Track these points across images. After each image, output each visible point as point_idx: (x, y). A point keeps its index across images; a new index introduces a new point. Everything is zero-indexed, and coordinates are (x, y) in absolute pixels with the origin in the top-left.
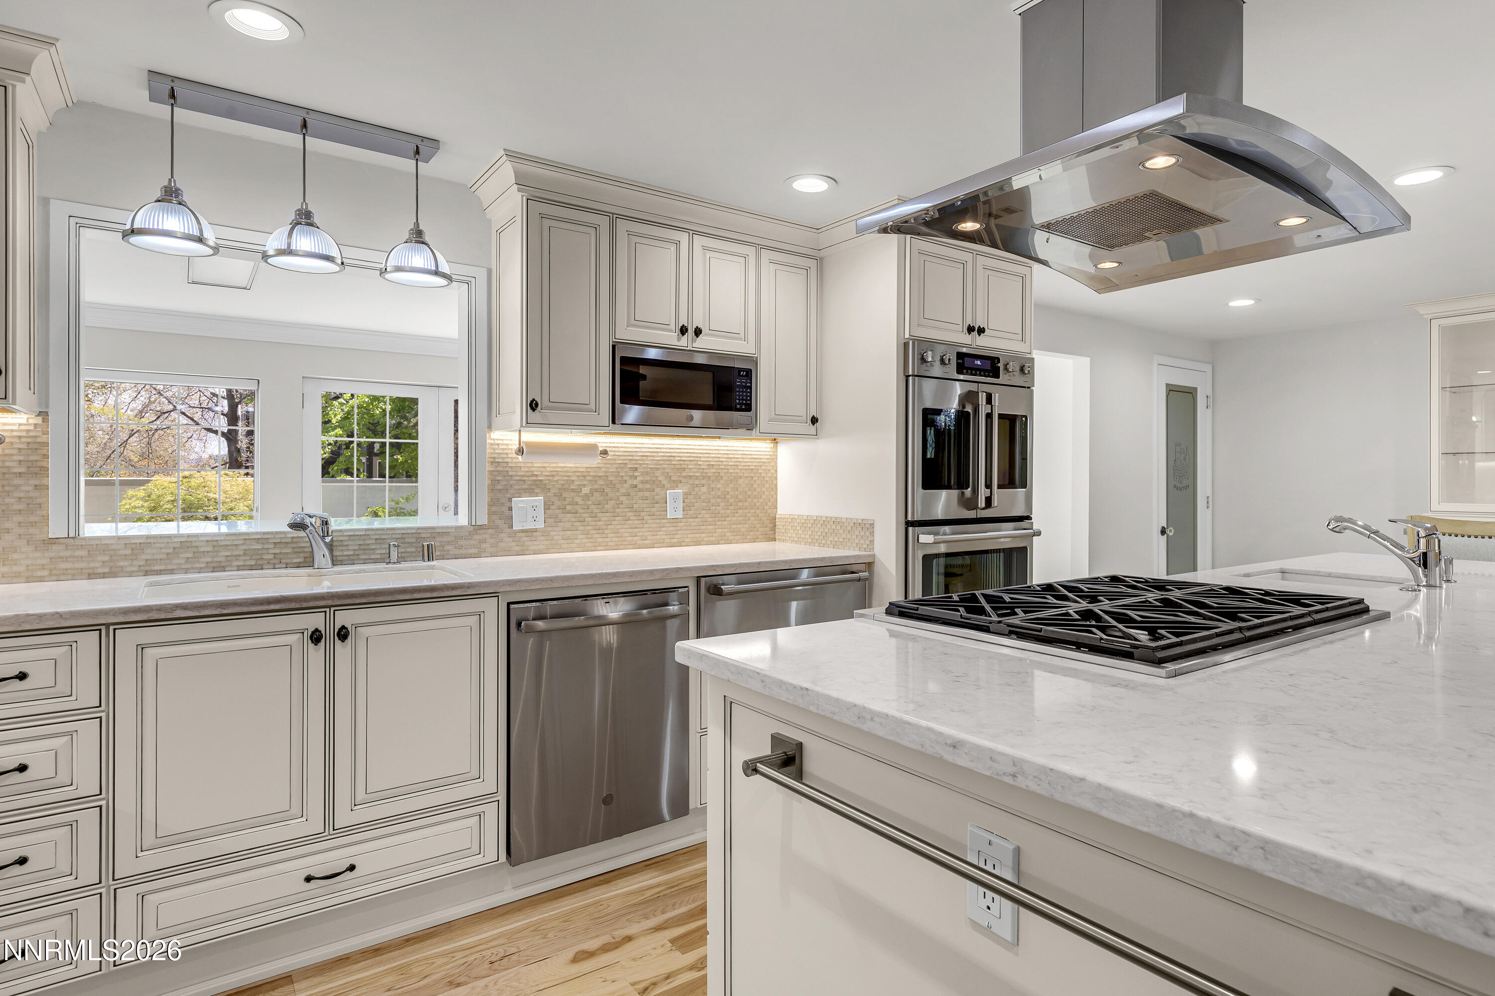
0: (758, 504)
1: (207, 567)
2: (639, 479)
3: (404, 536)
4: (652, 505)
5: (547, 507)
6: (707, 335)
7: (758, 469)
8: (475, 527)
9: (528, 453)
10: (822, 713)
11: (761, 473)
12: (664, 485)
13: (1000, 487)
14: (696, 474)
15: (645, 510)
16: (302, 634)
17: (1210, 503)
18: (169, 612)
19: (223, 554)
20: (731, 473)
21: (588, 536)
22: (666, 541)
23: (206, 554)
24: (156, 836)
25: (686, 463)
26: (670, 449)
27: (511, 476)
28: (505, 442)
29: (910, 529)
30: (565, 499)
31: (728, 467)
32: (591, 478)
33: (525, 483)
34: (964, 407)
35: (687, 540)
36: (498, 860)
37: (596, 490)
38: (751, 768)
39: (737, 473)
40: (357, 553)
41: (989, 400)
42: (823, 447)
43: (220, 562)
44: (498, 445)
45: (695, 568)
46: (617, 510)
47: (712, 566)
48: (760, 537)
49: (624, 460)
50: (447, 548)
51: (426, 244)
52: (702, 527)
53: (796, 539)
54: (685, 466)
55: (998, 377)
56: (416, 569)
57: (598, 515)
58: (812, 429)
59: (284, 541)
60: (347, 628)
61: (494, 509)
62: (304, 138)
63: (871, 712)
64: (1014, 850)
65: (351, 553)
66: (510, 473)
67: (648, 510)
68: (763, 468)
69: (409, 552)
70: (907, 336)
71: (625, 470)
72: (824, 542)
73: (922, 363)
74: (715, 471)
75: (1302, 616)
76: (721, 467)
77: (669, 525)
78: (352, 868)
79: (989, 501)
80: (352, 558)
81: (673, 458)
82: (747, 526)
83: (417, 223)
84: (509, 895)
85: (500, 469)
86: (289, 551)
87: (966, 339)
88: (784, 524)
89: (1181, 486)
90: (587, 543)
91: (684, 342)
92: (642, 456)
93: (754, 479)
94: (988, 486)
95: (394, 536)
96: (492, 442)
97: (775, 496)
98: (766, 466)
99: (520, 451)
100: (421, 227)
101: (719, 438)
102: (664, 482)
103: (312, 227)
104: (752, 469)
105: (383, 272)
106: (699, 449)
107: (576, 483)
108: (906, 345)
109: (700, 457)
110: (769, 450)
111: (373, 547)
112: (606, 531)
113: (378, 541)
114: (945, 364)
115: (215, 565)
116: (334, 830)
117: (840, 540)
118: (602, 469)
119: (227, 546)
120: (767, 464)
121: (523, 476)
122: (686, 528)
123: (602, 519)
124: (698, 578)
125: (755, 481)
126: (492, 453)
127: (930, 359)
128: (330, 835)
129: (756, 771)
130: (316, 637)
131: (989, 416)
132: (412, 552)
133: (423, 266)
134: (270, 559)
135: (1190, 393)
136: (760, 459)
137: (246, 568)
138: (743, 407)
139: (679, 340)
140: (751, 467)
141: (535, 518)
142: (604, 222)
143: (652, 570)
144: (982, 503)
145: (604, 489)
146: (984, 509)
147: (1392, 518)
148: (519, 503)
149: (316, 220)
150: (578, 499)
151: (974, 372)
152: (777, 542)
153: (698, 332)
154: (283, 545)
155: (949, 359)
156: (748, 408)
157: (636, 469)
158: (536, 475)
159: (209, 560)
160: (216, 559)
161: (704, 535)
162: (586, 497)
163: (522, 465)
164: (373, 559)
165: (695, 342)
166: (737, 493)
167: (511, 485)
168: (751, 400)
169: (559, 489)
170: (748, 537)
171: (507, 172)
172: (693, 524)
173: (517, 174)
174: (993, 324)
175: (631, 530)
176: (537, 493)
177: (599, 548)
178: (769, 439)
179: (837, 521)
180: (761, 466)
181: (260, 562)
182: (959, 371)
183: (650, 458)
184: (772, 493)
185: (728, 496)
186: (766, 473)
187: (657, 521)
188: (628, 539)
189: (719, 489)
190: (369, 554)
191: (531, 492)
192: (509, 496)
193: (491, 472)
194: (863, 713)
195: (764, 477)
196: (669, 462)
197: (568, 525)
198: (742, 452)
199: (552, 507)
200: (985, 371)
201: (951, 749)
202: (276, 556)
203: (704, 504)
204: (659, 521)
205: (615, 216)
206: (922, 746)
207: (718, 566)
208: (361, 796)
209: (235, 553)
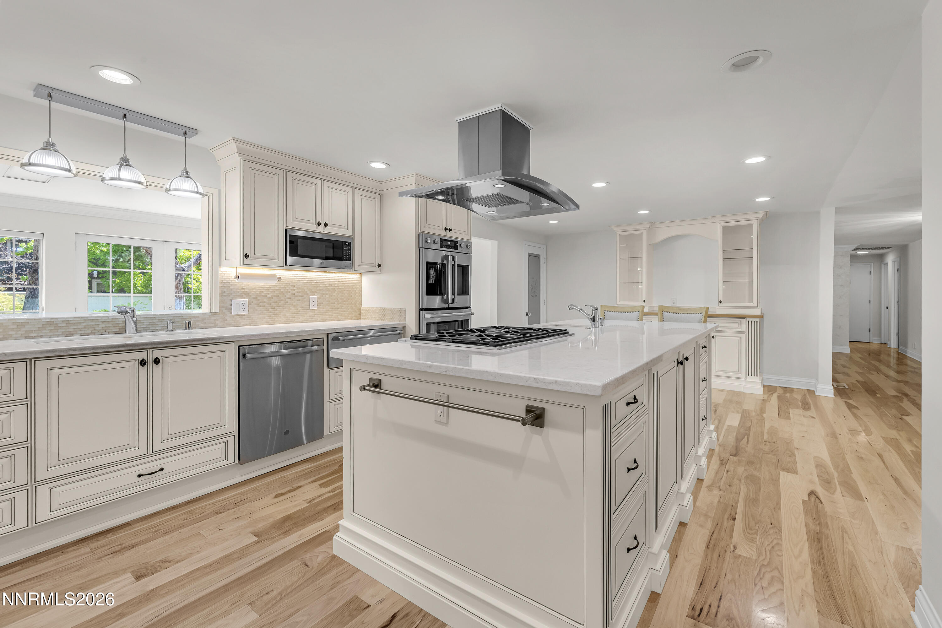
0: (353, 303)
1: (62, 334)
2: (296, 291)
3: (174, 318)
4: (302, 303)
5: (250, 304)
6: (330, 226)
7: (353, 287)
8: (213, 314)
9: (241, 278)
10: (388, 365)
11: (354, 289)
12: (308, 294)
13: (457, 295)
14: (324, 289)
15: (299, 305)
16: (135, 362)
17: (545, 303)
18: (65, 352)
19: (72, 327)
20: (340, 289)
21: (270, 317)
22: (309, 320)
23: (62, 327)
24: (58, 460)
25: (319, 284)
26: (311, 277)
27: (231, 289)
28: (228, 273)
29: (421, 312)
30: (259, 300)
31: (339, 286)
32: (272, 290)
33: (238, 292)
34: (443, 261)
35: (319, 319)
36: (234, 462)
37: (275, 296)
38: (363, 388)
39: (343, 289)
40: (148, 326)
41: (453, 259)
42: (383, 277)
43: (70, 331)
44: (224, 274)
45: (327, 330)
46: (285, 305)
47: (335, 328)
48: (354, 317)
49: (289, 282)
50: (197, 323)
51: (191, 178)
52: (326, 313)
53: (371, 318)
54: (318, 285)
55: (457, 249)
56: (183, 333)
57: (276, 308)
58: (378, 269)
59: (107, 320)
60: (159, 358)
61: (222, 305)
62: (125, 123)
63: (405, 361)
64: (447, 396)
65: (145, 326)
66: (231, 288)
67: (300, 305)
68: (355, 286)
69: (177, 326)
70: (419, 231)
71: (289, 287)
72: (383, 319)
73: (426, 243)
74: (332, 287)
75: (545, 334)
76: (336, 286)
77: (310, 312)
78: (162, 469)
79: (453, 300)
80: (145, 329)
81: (312, 281)
82: (347, 312)
83: (185, 168)
84: (239, 479)
85: (226, 286)
86: (110, 325)
87: (444, 233)
88: (365, 311)
89: (534, 295)
90: (270, 321)
91: (319, 229)
92: (297, 280)
93: (351, 291)
94: (453, 294)
95: (169, 318)
96: (221, 272)
97: (361, 299)
98: (357, 286)
99: (237, 277)
100: (188, 170)
101: (335, 272)
102: (308, 292)
103: (130, 167)
104: (350, 287)
105: (167, 191)
106: (325, 277)
107: (264, 293)
108: (419, 235)
109: (325, 281)
110: (358, 278)
111: (157, 323)
112: (280, 315)
113: (160, 321)
114: (435, 243)
115: (67, 333)
116: (152, 452)
117: (391, 318)
118: (278, 286)
119: (74, 323)
120: (357, 285)
121: (237, 289)
122: (318, 314)
123: (278, 309)
124: (328, 334)
125: (351, 292)
126: (221, 278)
127: (429, 241)
128: (150, 455)
129: (365, 389)
130: (143, 363)
131: (453, 265)
132: (179, 326)
133: (188, 189)
134: (99, 330)
135: (538, 257)
136: (354, 282)
137: (86, 334)
138: (347, 259)
139: (317, 228)
140: (350, 286)
141: (244, 309)
142: (281, 173)
143: (307, 330)
144: (450, 301)
145: (278, 296)
146: (451, 303)
147: (586, 304)
148: (235, 302)
149: (131, 163)
150: (265, 300)
151: (447, 247)
152: (362, 320)
153: (326, 225)
154: (107, 323)
155: (437, 241)
156: (349, 259)
157: (294, 286)
158: (244, 289)
159: (64, 330)
160: (68, 330)
161: (328, 317)
162: (270, 299)
163: (237, 284)
164: (158, 329)
165: (324, 229)
166: (343, 298)
167: (231, 293)
168: (350, 256)
169: (256, 295)
170: (348, 318)
171: (233, 146)
172: (322, 312)
173: (238, 149)
174: (454, 228)
175: (292, 315)
176: (245, 297)
177: (276, 323)
178: (358, 274)
179: (389, 309)
180: (354, 285)
181: (93, 331)
182: (441, 247)
183: (301, 281)
184: (360, 298)
185: (339, 299)
186: (357, 289)
187: (304, 310)
188: (290, 319)
189: (334, 296)
190: (155, 327)
191: (241, 296)
192: (230, 299)
193: (220, 287)
194: (402, 362)
195: (355, 291)
196: (310, 283)
197: (260, 313)
198: (345, 279)
199: (252, 304)
200: (452, 246)
201: (429, 368)
202: (104, 328)
203: (328, 303)
204: (305, 310)
205: (286, 170)
206: (421, 369)
207: (337, 328)
208: (166, 436)
209: (79, 327)
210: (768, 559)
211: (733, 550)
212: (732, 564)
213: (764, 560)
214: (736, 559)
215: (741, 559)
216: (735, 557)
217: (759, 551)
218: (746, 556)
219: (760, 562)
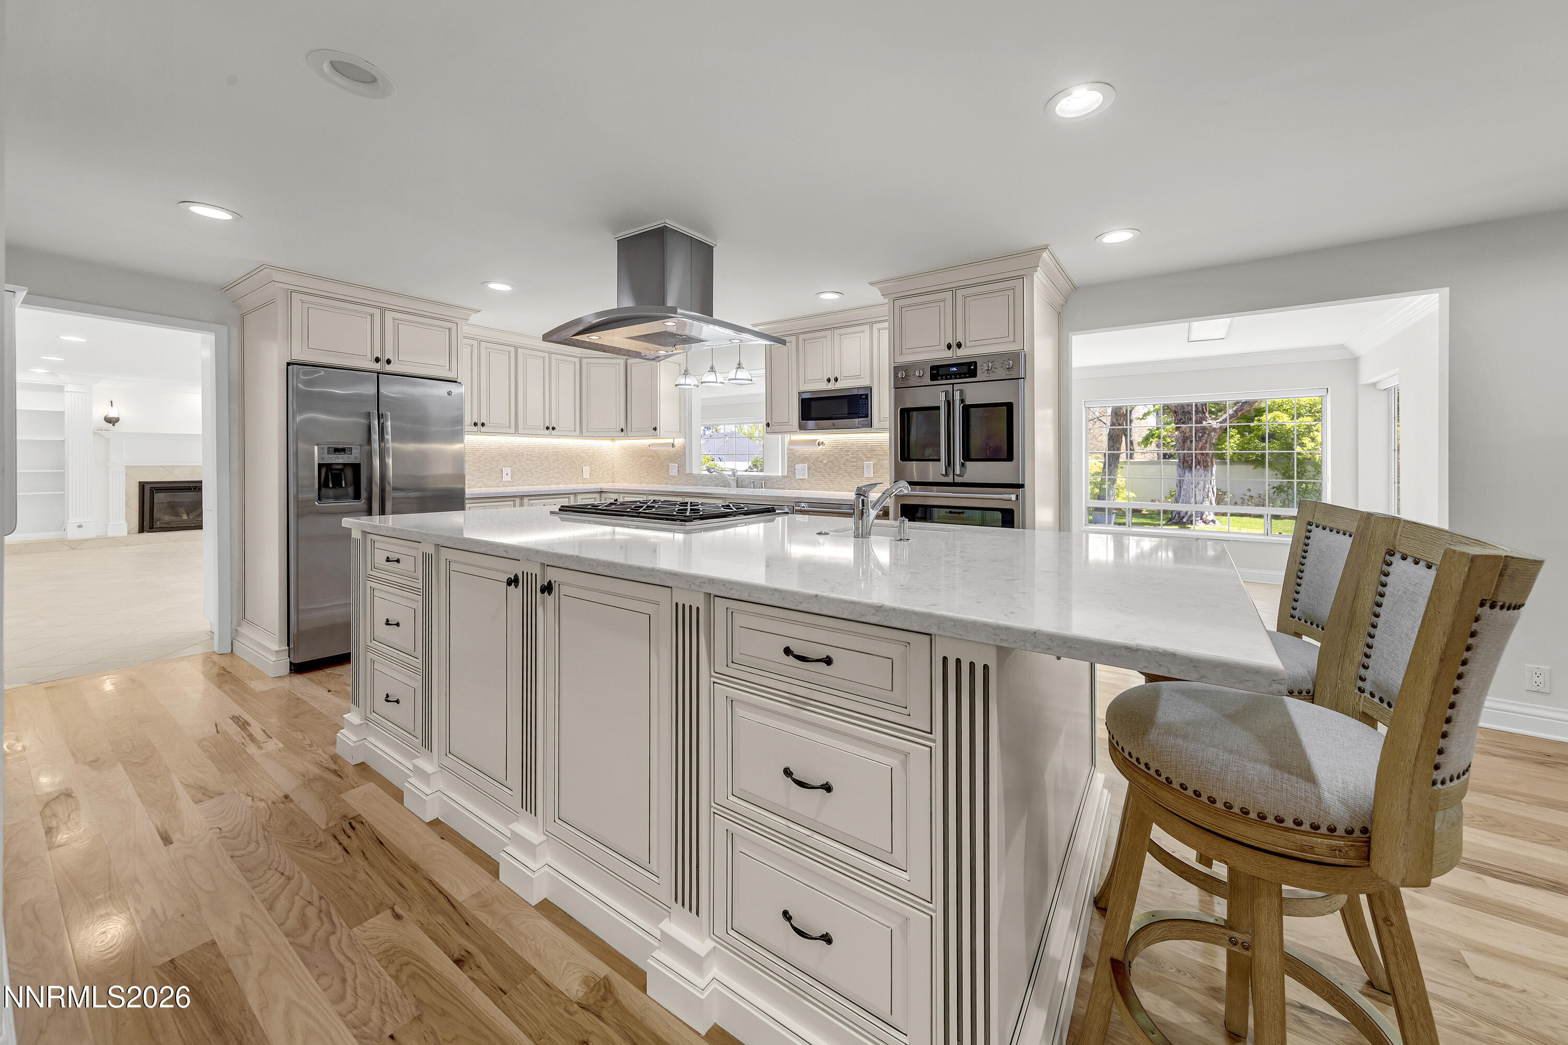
2: (850, 456)
5: (807, 469)
6: (840, 380)
8: (783, 477)
15: (853, 472)
30: (816, 465)
33: (800, 458)
46: (841, 472)
55: (975, 376)
57: (832, 474)
61: (790, 469)
66: (796, 454)
67: (856, 472)
70: (894, 365)
71: (842, 451)
73: (898, 380)
81: (867, 445)
85: (791, 452)
87: (949, 354)
90: (826, 487)
91: (830, 386)
102: (863, 458)
107: (822, 458)
112: (835, 482)
114: (919, 377)
118: (834, 451)
121: (799, 454)
138: (864, 415)
139: (827, 386)
141: (804, 474)
145: (834, 461)
148: (799, 467)
150: (822, 466)
153: (837, 380)
155: (923, 373)
156: (867, 416)
157: (848, 451)
158: (805, 454)
162: (827, 465)
165: (835, 385)
167: (795, 459)
168: (868, 411)
169: (814, 461)
175: (847, 483)
176: (805, 463)
182: (933, 379)
183: (855, 445)
187: (858, 478)
188: (845, 486)
191: (803, 462)
192: (794, 463)
193: (788, 453)
196: (866, 448)
197: (818, 478)
200: (961, 374)
204: (861, 478)
205: (797, 334)
210: (334, 950)
211: (395, 909)
212: (374, 893)
213: (340, 941)
214: (378, 903)
215: (371, 908)
216: (382, 904)
217: (358, 948)
218: (369, 921)
219: (342, 933)
